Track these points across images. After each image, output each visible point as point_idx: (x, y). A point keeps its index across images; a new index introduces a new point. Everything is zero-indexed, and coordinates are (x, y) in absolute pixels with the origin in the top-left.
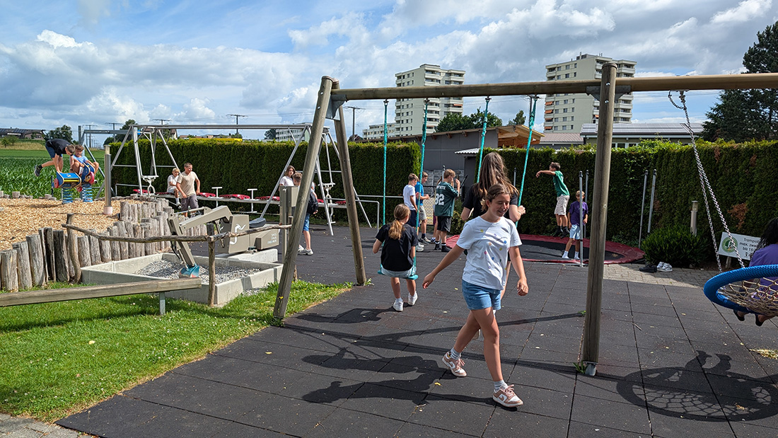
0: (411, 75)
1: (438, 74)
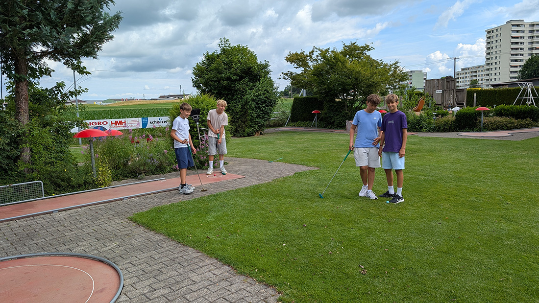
0: (499, 30)
1: (523, 27)
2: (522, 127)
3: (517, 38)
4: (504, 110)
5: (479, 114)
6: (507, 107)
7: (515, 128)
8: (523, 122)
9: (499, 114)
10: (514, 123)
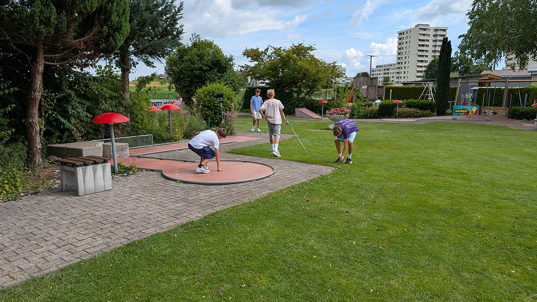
0: (409, 32)
1: (428, 31)
2: (424, 116)
3: (424, 40)
4: (413, 103)
5: (395, 105)
6: (414, 101)
7: (420, 116)
8: (425, 112)
9: (409, 106)
10: (418, 113)
